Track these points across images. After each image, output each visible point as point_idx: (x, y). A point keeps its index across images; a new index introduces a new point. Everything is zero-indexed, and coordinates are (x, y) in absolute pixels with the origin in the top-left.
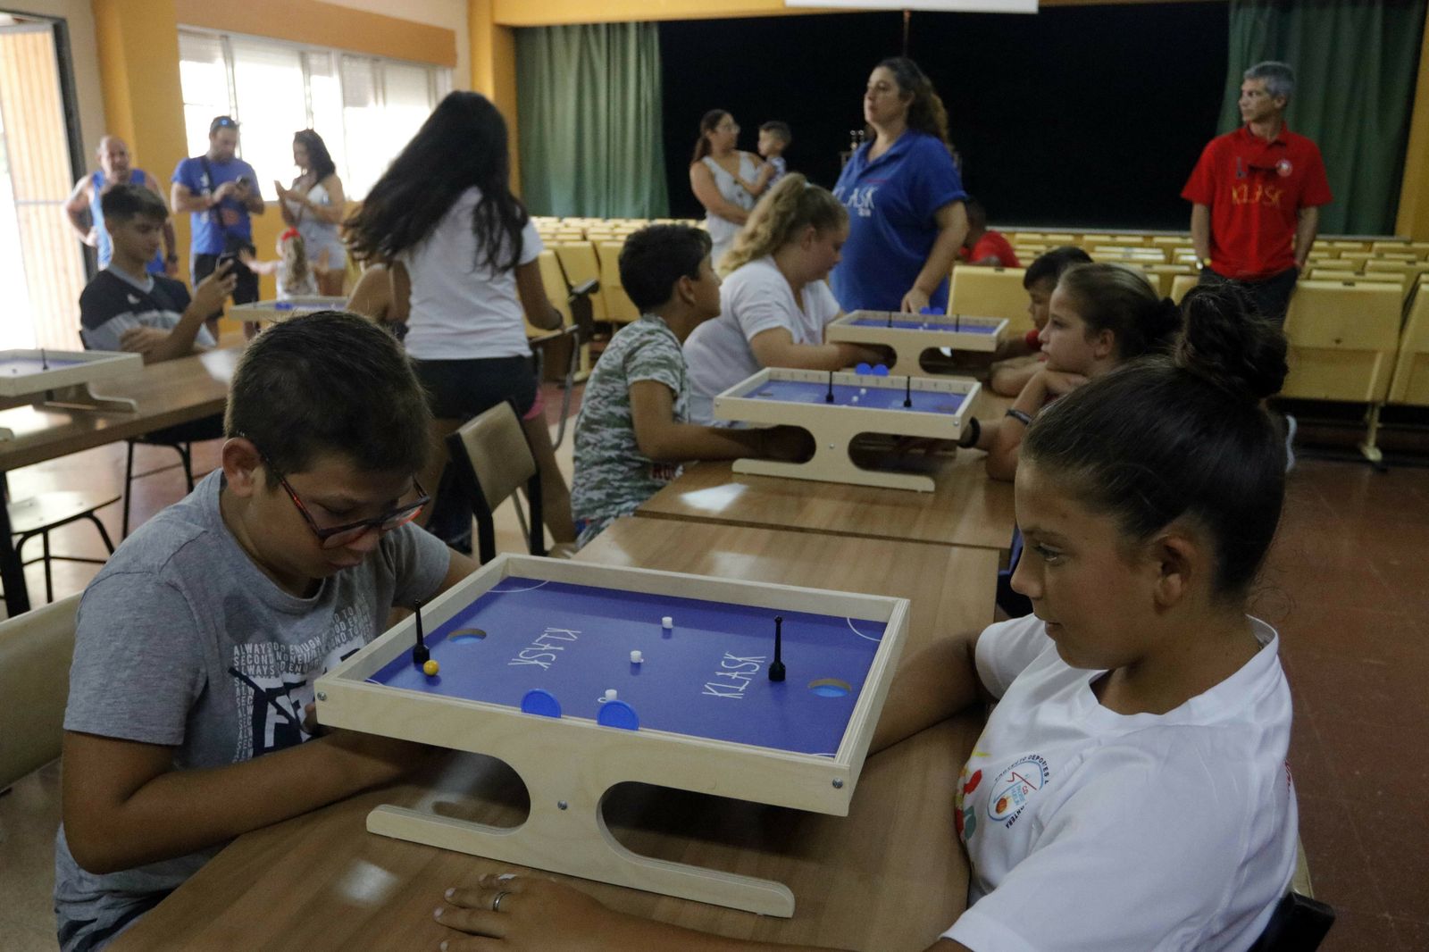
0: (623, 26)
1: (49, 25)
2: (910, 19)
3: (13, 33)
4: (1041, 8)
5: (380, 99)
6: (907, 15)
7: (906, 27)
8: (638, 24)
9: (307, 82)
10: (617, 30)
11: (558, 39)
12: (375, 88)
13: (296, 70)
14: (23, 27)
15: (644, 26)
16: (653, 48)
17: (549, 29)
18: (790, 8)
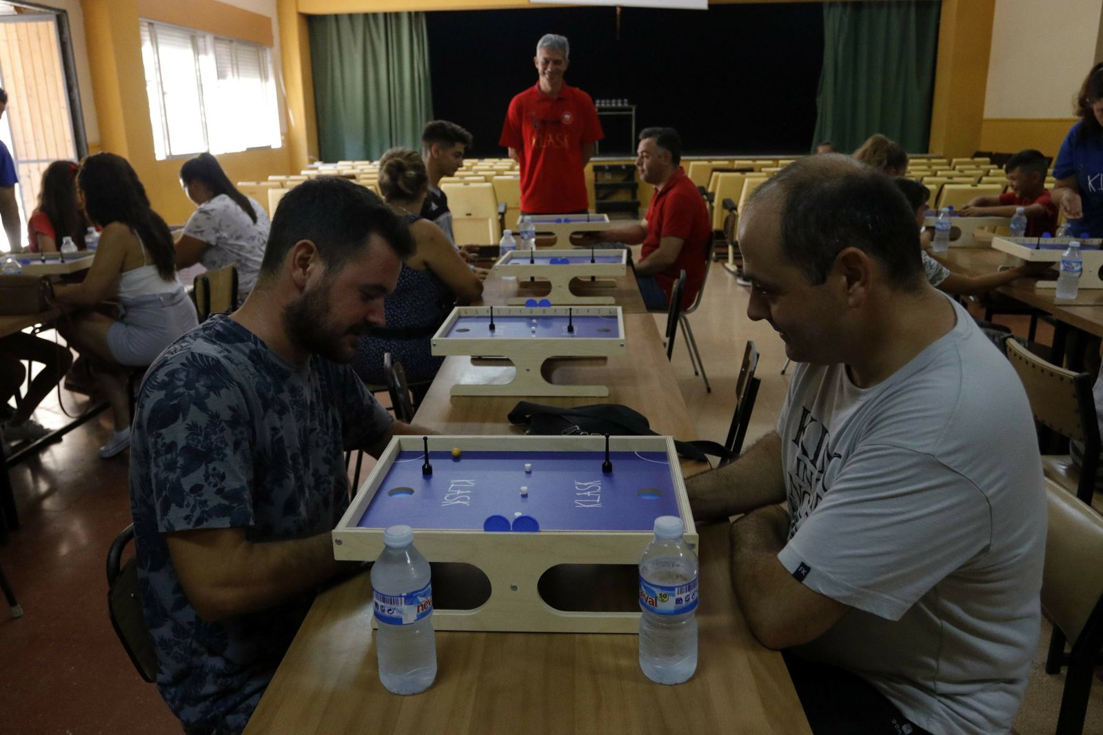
0: (397, 15)
1: (53, 15)
2: (621, 12)
3: (16, 21)
4: (710, 5)
5: (236, 73)
6: (618, 10)
7: (618, 18)
8: (410, 13)
9: (197, 60)
10: (392, 18)
11: (345, 25)
12: (232, 64)
13: (189, 51)
14: (21, 17)
15: (414, 16)
16: (422, 31)
17: (337, 17)
18: (533, 3)
